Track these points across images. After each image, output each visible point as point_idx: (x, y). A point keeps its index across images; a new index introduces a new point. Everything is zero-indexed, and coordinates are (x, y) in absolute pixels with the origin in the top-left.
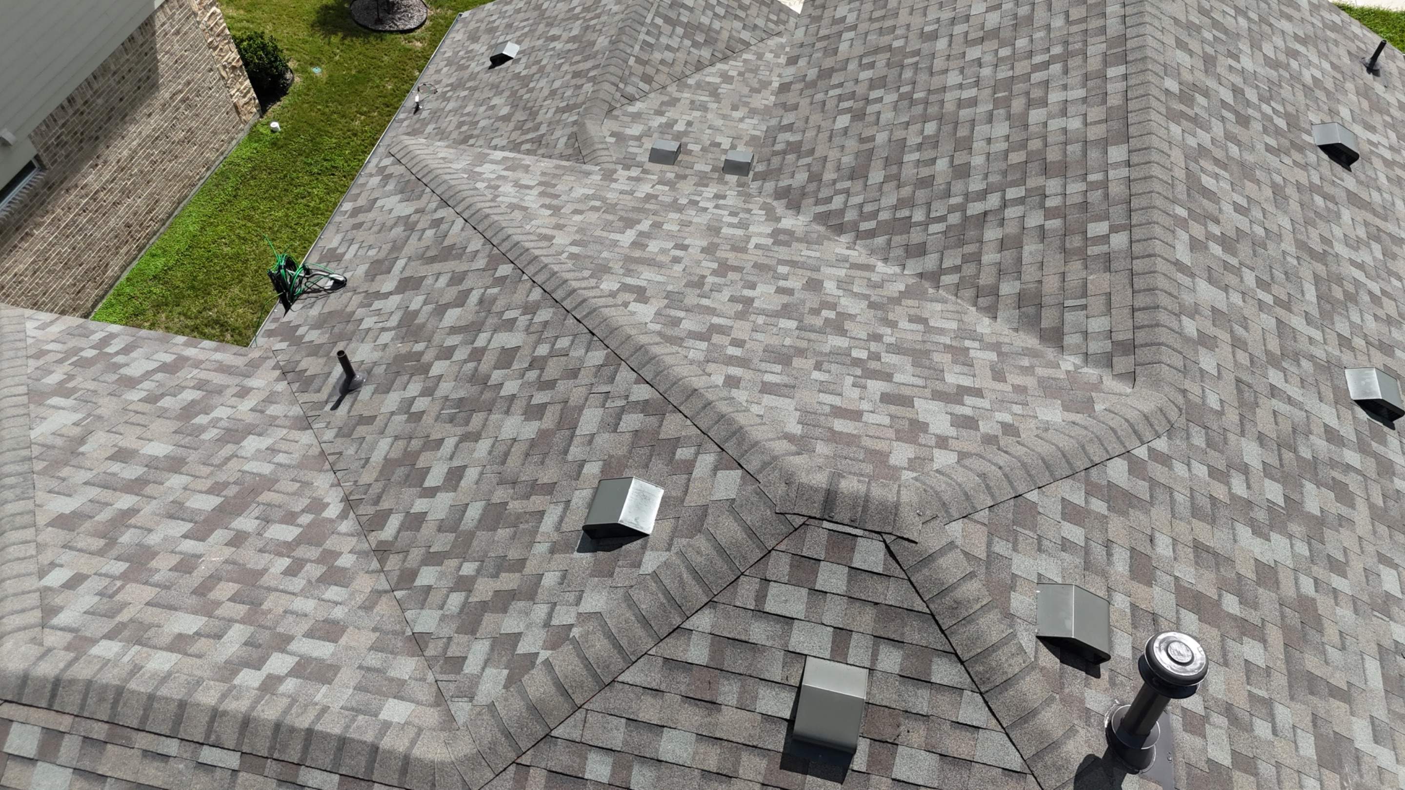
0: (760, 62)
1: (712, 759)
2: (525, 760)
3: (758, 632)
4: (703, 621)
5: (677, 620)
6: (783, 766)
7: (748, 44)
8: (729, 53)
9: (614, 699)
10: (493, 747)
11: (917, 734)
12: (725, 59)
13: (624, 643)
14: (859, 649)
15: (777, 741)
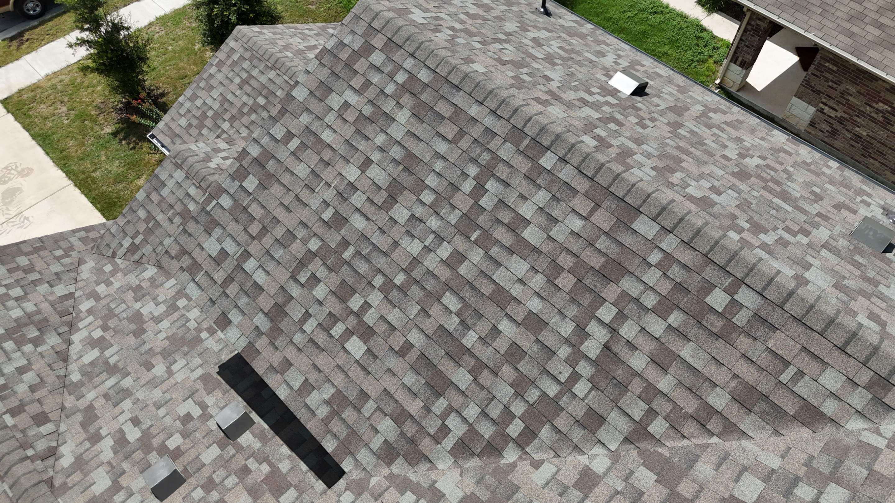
0: (104, 302)
7: (71, 295)
8: (68, 318)
12: (72, 327)
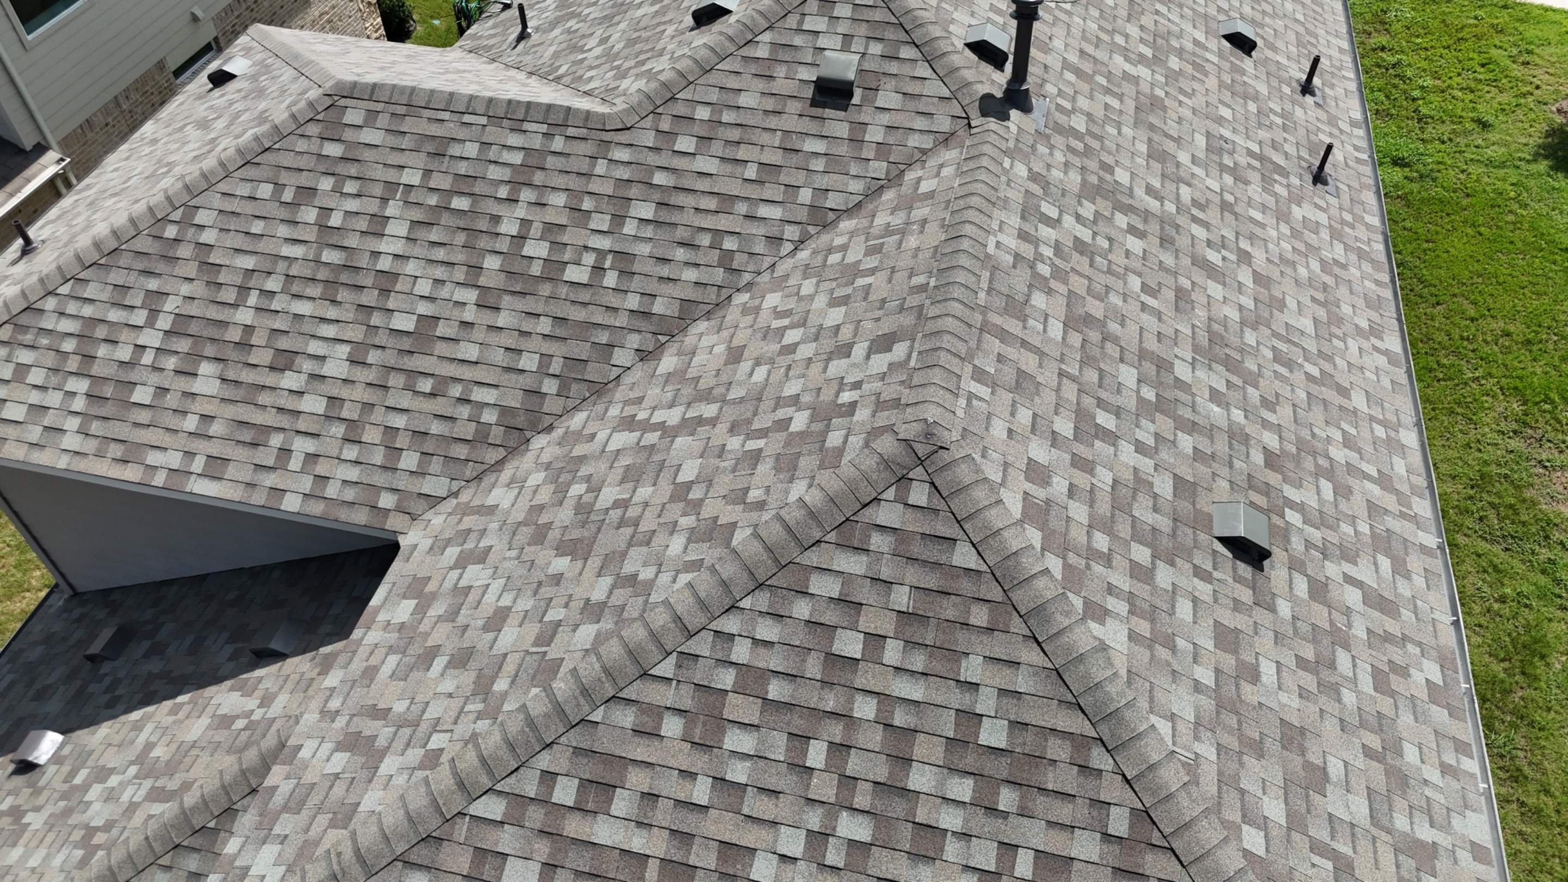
1: (770, 104)
2: (659, 110)
3: (798, 40)
4: (766, 37)
5: (750, 37)
6: (812, 105)
9: (712, 78)
10: (640, 104)
11: (891, 84)
13: (718, 50)
14: (857, 45)
15: (809, 92)
